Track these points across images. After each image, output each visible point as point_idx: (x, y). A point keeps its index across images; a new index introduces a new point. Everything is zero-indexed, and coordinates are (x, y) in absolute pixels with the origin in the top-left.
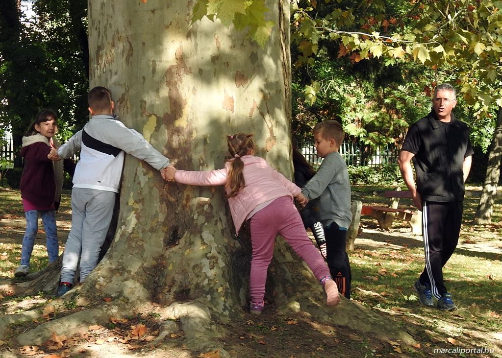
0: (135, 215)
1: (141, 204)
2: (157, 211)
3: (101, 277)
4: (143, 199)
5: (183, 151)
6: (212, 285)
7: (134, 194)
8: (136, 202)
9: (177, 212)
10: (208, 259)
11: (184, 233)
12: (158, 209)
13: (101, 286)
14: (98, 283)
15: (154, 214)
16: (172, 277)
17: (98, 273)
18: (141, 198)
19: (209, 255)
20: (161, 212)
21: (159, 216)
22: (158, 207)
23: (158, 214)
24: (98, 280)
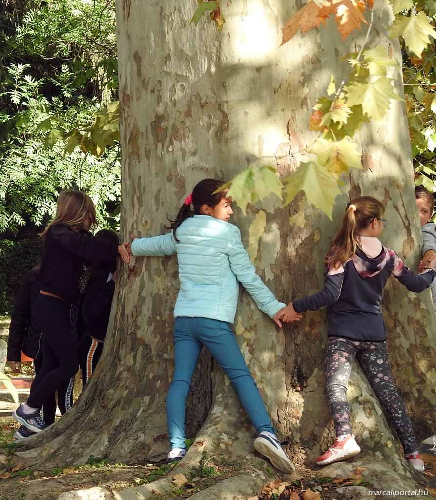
0: (248, 348)
1: (253, 332)
2: (273, 342)
3: (223, 433)
4: (255, 326)
5: (302, 259)
6: (377, 439)
7: (242, 319)
8: (246, 329)
9: (298, 343)
10: (360, 404)
11: (312, 371)
12: (275, 339)
13: (227, 445)
14: (222, 441)
15: (271, 346)
16: (311, 430)
17: (217, 428)
18: (252, 324)
19: (360, 399)
20: (278, 342)
21: (277, 349)
22: (275, 336)
23: (275, 345)
24: (220, 437)
